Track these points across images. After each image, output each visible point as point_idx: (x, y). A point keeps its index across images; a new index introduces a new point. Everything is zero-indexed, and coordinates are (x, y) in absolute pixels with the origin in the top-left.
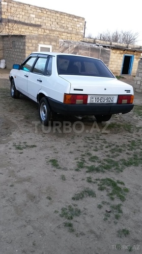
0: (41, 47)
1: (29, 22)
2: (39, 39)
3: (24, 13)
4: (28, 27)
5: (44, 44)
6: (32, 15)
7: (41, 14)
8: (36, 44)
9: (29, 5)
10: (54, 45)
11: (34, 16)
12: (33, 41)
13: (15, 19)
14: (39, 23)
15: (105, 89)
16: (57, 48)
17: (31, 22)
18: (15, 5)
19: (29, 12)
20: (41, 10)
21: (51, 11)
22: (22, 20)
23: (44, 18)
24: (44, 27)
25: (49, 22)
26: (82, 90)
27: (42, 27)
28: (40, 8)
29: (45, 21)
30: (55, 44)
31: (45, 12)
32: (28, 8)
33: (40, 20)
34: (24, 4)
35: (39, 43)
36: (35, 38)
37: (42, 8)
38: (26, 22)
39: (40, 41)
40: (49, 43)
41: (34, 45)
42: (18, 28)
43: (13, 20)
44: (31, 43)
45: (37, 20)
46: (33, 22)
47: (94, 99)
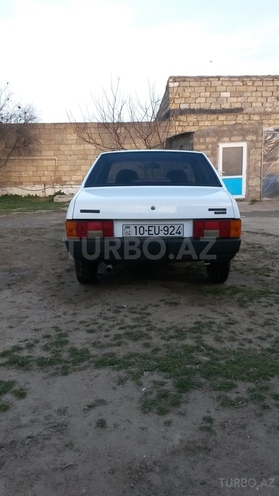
0: (224, 148)
1: (218, 107)
2: (220, 134)
3: (208, 94)
4: (215, 116)
5: (231, 141)
6: (223, 95)
7: (243, 88)
8: (213, 143)
9: (219, 78)
10: (252, 141)
11: (228, 94)
12: (208, 140)
13: (193, 106)
14: (238, 106)
15: (153, 208)
16: (260, 145)
17: (223, 106)
18: (191, 84)
19: (219, 89)
20: (243, 82)
21: (262, 78)
22: (206, 106)
23: (249, 94)
24: (249, 110)
25: (259, 99)
26: (98, 212)
27: (244, 112)
28: (239, 78)
29: (250, 100)
30: (254, 138)
31: (250, 83)
32: (216, 83)
33: (240, 99)
34: (208, 78)
35: (219, 140)
36: (212, 134)
37: (244, 77)
38: (213, 107)
39: (222, 137)
40: (241, 138)
41: (210, 146)
42: (198, 121)
43: (189, 109)
44: (204, 143)
45: (234, 100)
46: (226, 106)
47: (132, 229)
